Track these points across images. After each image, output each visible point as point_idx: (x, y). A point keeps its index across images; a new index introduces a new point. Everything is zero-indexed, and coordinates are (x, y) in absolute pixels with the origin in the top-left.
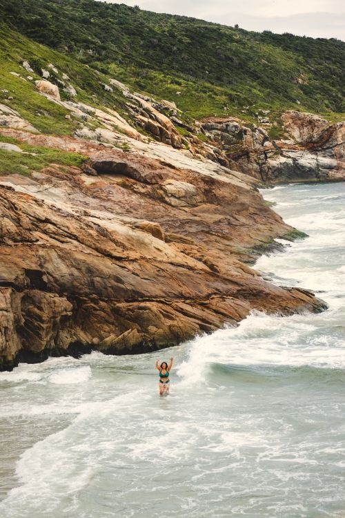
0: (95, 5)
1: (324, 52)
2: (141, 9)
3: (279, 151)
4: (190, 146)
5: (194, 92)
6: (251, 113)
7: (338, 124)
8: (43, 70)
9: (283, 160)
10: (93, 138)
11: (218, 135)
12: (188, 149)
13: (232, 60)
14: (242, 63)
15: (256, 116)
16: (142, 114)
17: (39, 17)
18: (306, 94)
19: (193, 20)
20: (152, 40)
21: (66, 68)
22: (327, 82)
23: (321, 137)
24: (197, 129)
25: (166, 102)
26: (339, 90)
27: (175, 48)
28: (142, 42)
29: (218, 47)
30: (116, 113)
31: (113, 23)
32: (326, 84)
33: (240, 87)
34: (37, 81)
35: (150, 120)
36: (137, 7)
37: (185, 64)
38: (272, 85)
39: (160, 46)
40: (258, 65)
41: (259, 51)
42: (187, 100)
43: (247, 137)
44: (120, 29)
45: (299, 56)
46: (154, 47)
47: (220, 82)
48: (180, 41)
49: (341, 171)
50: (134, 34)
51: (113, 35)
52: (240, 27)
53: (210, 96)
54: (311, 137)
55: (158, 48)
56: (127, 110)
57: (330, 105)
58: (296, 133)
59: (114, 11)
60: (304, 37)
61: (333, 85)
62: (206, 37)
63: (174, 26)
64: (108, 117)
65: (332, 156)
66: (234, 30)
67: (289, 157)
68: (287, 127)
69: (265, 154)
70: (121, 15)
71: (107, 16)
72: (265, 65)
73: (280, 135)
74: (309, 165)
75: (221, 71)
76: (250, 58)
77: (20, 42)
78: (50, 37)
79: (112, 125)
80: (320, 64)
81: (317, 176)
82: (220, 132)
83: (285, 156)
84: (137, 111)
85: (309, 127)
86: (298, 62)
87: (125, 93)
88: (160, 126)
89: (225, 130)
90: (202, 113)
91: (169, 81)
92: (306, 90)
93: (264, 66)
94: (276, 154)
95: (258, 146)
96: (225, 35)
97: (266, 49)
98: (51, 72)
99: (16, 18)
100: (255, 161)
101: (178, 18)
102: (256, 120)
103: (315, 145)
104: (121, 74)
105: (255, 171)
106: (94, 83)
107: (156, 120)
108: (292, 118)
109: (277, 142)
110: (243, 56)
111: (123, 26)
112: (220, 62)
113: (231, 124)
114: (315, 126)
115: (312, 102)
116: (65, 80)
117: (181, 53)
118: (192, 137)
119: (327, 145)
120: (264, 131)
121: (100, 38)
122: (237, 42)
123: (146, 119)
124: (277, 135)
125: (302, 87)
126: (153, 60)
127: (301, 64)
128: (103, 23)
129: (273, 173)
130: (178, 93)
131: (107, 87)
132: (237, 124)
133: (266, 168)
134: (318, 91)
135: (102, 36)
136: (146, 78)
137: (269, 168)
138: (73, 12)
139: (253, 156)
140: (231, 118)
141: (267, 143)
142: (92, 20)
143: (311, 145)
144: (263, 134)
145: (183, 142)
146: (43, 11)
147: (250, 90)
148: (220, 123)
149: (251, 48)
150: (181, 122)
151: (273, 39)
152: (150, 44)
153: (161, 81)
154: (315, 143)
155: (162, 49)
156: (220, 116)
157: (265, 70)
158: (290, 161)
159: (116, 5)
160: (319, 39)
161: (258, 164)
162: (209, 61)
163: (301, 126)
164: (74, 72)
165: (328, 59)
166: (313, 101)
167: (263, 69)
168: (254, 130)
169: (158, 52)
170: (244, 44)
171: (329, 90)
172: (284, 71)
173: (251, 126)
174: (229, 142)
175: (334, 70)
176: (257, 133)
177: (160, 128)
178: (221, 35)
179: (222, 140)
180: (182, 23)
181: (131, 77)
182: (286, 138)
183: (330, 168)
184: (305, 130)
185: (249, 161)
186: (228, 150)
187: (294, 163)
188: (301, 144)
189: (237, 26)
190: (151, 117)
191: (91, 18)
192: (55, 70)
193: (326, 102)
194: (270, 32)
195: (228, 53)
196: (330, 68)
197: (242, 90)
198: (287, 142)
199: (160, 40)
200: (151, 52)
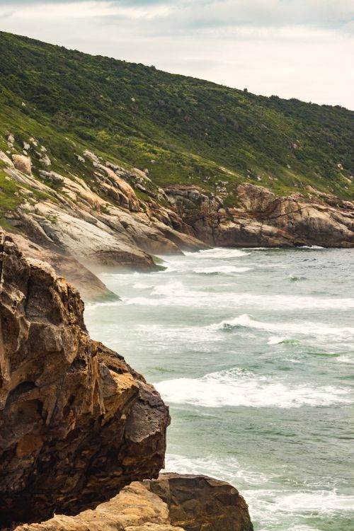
0: (114, 64)
1: (325, 119)
2: (157, 68)
3: (230, 218)
4: (147, 210)
5: (166, 161)
6: (211, 183)
7: (283, 198)
8: (25, 143)
9: (232, 225)
10: (32, 212)
11: (181, 200)
12: (145, 212)
13: (232, 124)
14: (242, 126)
15: (216, 186)
16: (107, 182)
17: (58, 74)
18: (298, 159)
19: (204, 82)
20: (160, 101)
21: (48, 140)
22: (321, 148)
23: (268, 208)
24: (159, 195)
25: (136, 170)
26: (332, 157)
27: (179, 110)
28: (150, 103)
29: (222, 110)
30: (82, 182)
31: (127, 83)
32: (319, 151)
33: (235, 150)
34: (13, 155)
35: (113, 188)
36: (153, 68)
37: (187, 125)
38: (267, 149)
39: (166, 107)
40: (256, 129)
41: (260, 116)
42: (159, 168)
43: (205, 204)
44: (131, 89)
45: (298, 122)
46: (161, 108)
47: (217, 144)
48: (187, 103)
49: (280, 239)
50: (143, 94)
51: (124, 95)
52: (249, 91)
53: (179, 166)
54: (260, 207)
55: (164, 110)
56: (94, 179)
57: (320, 171)
58: (248, 203)
59: (131, 70)
60: (310, 103)
61: (326, 151)
62: (212, 100)
63: (184, 88)
64: (75, 184)
65: (275, 225)
66: (242, 94)
67: (238, 223)
68: (240, 197)
69: (219, 219)
70: (136, 75)
71: (123, 76)
72: (264, 130)
73: (234, 204)
74: (253, 231)
75: (220, 134)
76: (250, 122)
77: (11, 117)
78: (51, 104)
79: (76, 192)
80: (318, 131)
81: (259, 241)
82: (182, 198)
83: (235, 222)
84: (103, 180)
85: (260, 198)
86: (297, 129)
87: (95, 164)
88: (121, 193)
89: (188, 197)
90: (169, 180)
91: (148, 150)
92: (300, 156)
93: (262, 131)
94: (228, 219)
95: (213, 212)
96: (231, 99)
97: (268, 114)
98: (31, 145)
99: (25, 83)
100: (210, 224)
101: (190, 80)
102: (215, 189)
103: (262, 214)
104: (107, 141)
105: (208, 233)
106: (69, 154)
107: (119, 187)
108: (246, 189)
109: (230, 210)
110: (244, 120)
111: (134, 87)
112: (221, 126)
113: (193, 191)
114: (264, 198)
115: (302, 167)
116: (42, 153)
117: (185, 115)
118: (151, 202)
119: (272, 215)
120: (220, 199)
121: (111, 97)
122: (241, 106)
123: (109, 187)
124: (231, 203)
125: (295, 152)
126: (158, 120)
127: (299, 130)
128: (118, 82)
129: (223, 236)
130: (153, 161)
131: (80, 158)
132: (197, 192)
133: (217, 231)
134: (310, 157)
135: (114, 95)
136: (128, 145)
137: (220, 232)
138: (92, 70)
139: (208, 220)
140: (194, 187)
141: (222, 210)
142: (108, 79)
143: (258, 214)
144: (219, 202)
145: (141, 206)
146: (64, 68)
147: (244, 154)
148: (182, 190)
149: (254, 113)
150: (144, 189)
151: (279, 104)
152: (157, 105)
153: (140, 149)
154: (262, 212)
155: (167, 109)
156: (183, 184)
157: (263, 134)
158: (238, 227)
159: (134, 65)
160: (324, 106)
161: (211, 227)
162: (210, 123)
163: (253, 197)
164: (54, 144)
165: (327, 126)
166: (304, 165)
167: (261, 133)
168: (211, 198)
169: (163, 113)
170: (247, 108)
171: (322, 156)
172: (280, 136)
173: (209, 194)
174: (189, 207)
175: (330, 137)
176: (213, 201)
177: (120, 195)
178: (227, 99)
179: (183, 204)
180: (193, 85)
181: (115, 144)
182: (238, 207)
183: (271, 235)
184: (256, 200)
185: (204, 225)
186: (188, 213)
187: (241, 228)
188: (250, 213)
189: (246, 90)
190: (114, 186)
191: (107, 77)
192: (35, 144)
193: (317, 167)
194: (277, 97)
195: (230, 117)
196: (326, 136)
197: (236, 153)
198: (239, 210)
199: (166, 102)
200: (157, 112)
